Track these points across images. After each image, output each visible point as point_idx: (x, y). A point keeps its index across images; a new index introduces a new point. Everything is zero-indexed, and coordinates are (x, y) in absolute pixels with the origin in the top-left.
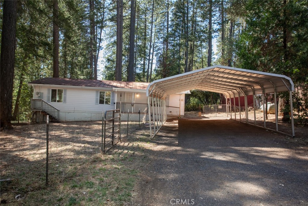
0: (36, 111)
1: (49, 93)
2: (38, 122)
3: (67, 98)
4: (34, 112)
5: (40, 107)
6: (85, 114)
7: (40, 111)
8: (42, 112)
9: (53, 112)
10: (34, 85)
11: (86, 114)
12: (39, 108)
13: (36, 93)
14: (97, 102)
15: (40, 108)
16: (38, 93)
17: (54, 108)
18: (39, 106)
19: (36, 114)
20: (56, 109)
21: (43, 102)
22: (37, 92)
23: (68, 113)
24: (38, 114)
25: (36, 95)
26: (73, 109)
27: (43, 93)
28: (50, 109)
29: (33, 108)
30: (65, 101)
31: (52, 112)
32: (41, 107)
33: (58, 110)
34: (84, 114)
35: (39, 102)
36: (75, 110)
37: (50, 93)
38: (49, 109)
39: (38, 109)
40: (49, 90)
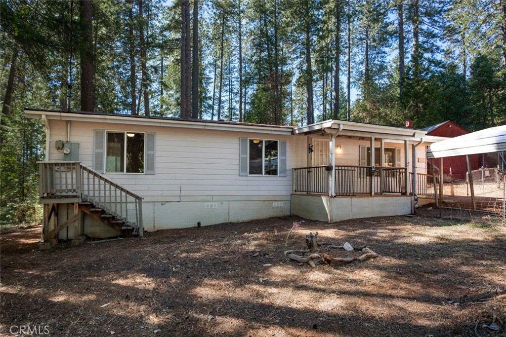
0: (58, 204)
1: (98, 145)
2: (65, 238)
3: (157, 159)
4: (50, 207)
5: (74, 191)
6: (213, 204)
7: (73, 204)
8: (80, 206)
9: (116, 203)
10: (47, 116)
11: (215, 205)
12: (70, 194)
13: (53, 145)
14: (242, 169)
15: (75, 194)
16: (60, 146)
17: (122, 190)
18: (70, 187)
19: (57, 215)
20: (132, 195)
21: (86, 173)
22: (57, 142)
23: (163, 203)
24: (63, 213)
25: (56, 151)
26: (178, 193)
27: (79, 144)
28: (105, 196)
29: (45, 195)
30: (151, 167)
31: (110, 203)
32: (79, 191)
33: (137, 197)
34: (209, 204)
35: (69, 175)
36: (183, 193)
37: (102, 142)
38: (99, 196)
39: (67, 197)
40: (98, 134)
